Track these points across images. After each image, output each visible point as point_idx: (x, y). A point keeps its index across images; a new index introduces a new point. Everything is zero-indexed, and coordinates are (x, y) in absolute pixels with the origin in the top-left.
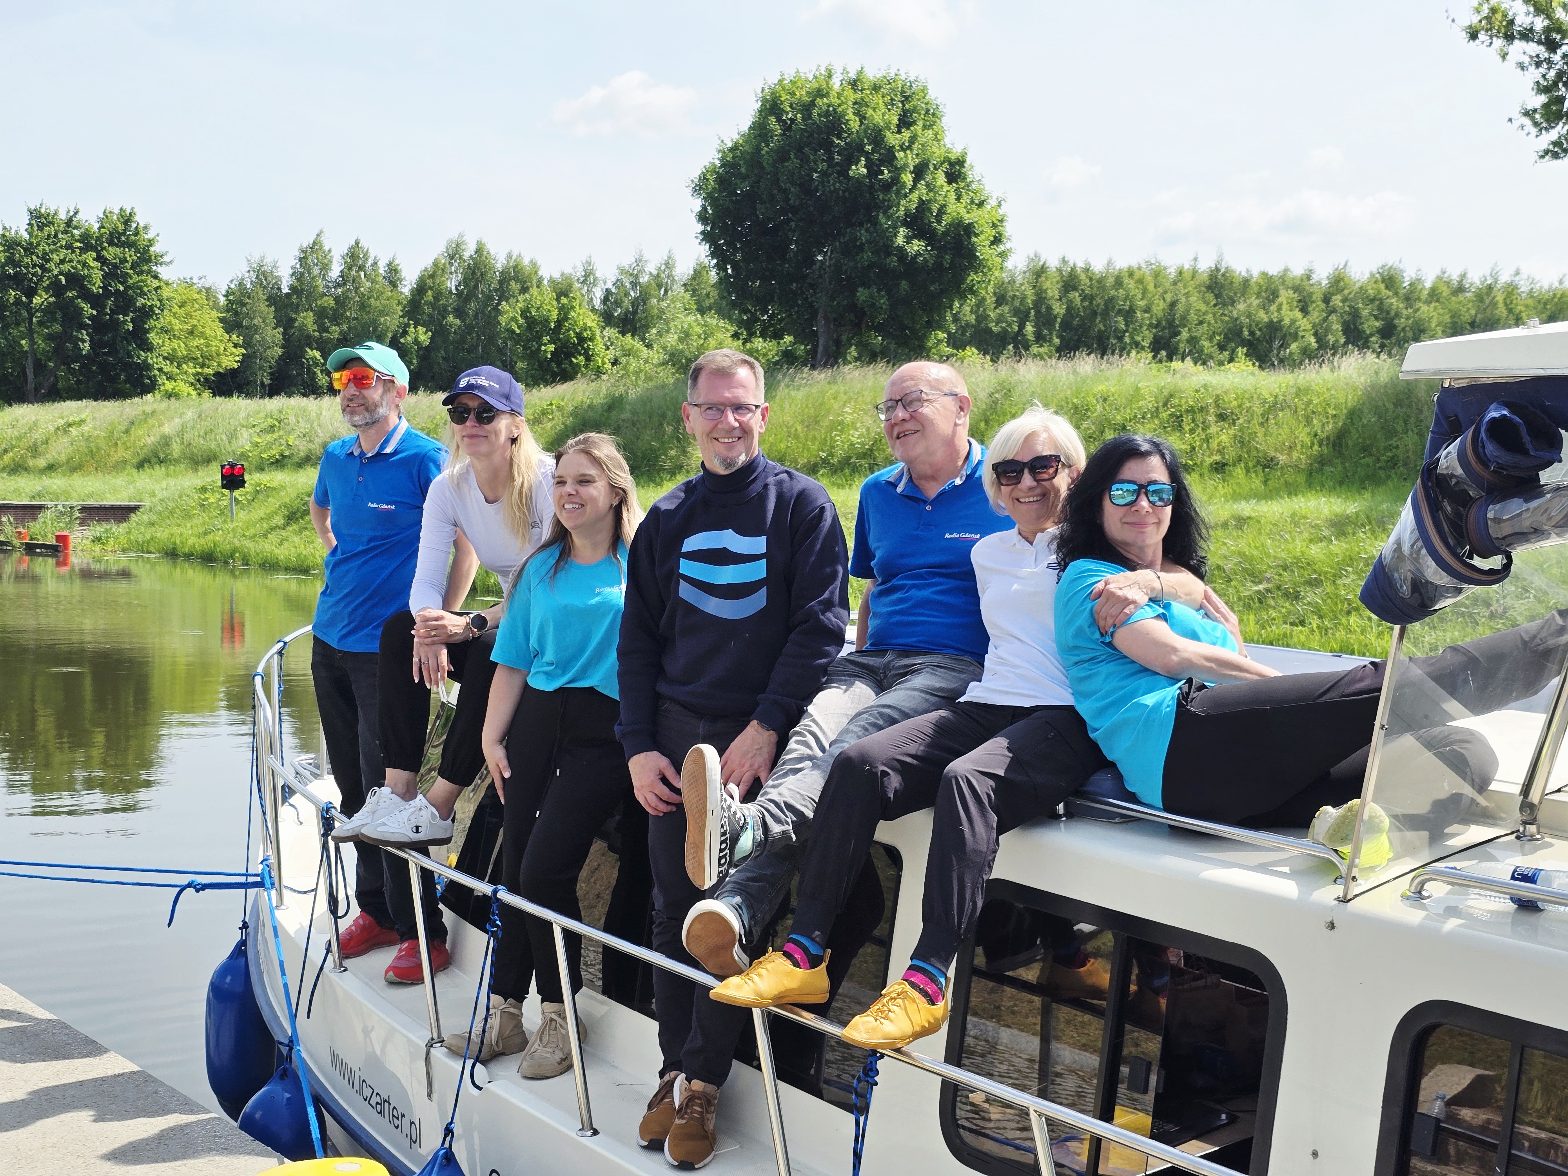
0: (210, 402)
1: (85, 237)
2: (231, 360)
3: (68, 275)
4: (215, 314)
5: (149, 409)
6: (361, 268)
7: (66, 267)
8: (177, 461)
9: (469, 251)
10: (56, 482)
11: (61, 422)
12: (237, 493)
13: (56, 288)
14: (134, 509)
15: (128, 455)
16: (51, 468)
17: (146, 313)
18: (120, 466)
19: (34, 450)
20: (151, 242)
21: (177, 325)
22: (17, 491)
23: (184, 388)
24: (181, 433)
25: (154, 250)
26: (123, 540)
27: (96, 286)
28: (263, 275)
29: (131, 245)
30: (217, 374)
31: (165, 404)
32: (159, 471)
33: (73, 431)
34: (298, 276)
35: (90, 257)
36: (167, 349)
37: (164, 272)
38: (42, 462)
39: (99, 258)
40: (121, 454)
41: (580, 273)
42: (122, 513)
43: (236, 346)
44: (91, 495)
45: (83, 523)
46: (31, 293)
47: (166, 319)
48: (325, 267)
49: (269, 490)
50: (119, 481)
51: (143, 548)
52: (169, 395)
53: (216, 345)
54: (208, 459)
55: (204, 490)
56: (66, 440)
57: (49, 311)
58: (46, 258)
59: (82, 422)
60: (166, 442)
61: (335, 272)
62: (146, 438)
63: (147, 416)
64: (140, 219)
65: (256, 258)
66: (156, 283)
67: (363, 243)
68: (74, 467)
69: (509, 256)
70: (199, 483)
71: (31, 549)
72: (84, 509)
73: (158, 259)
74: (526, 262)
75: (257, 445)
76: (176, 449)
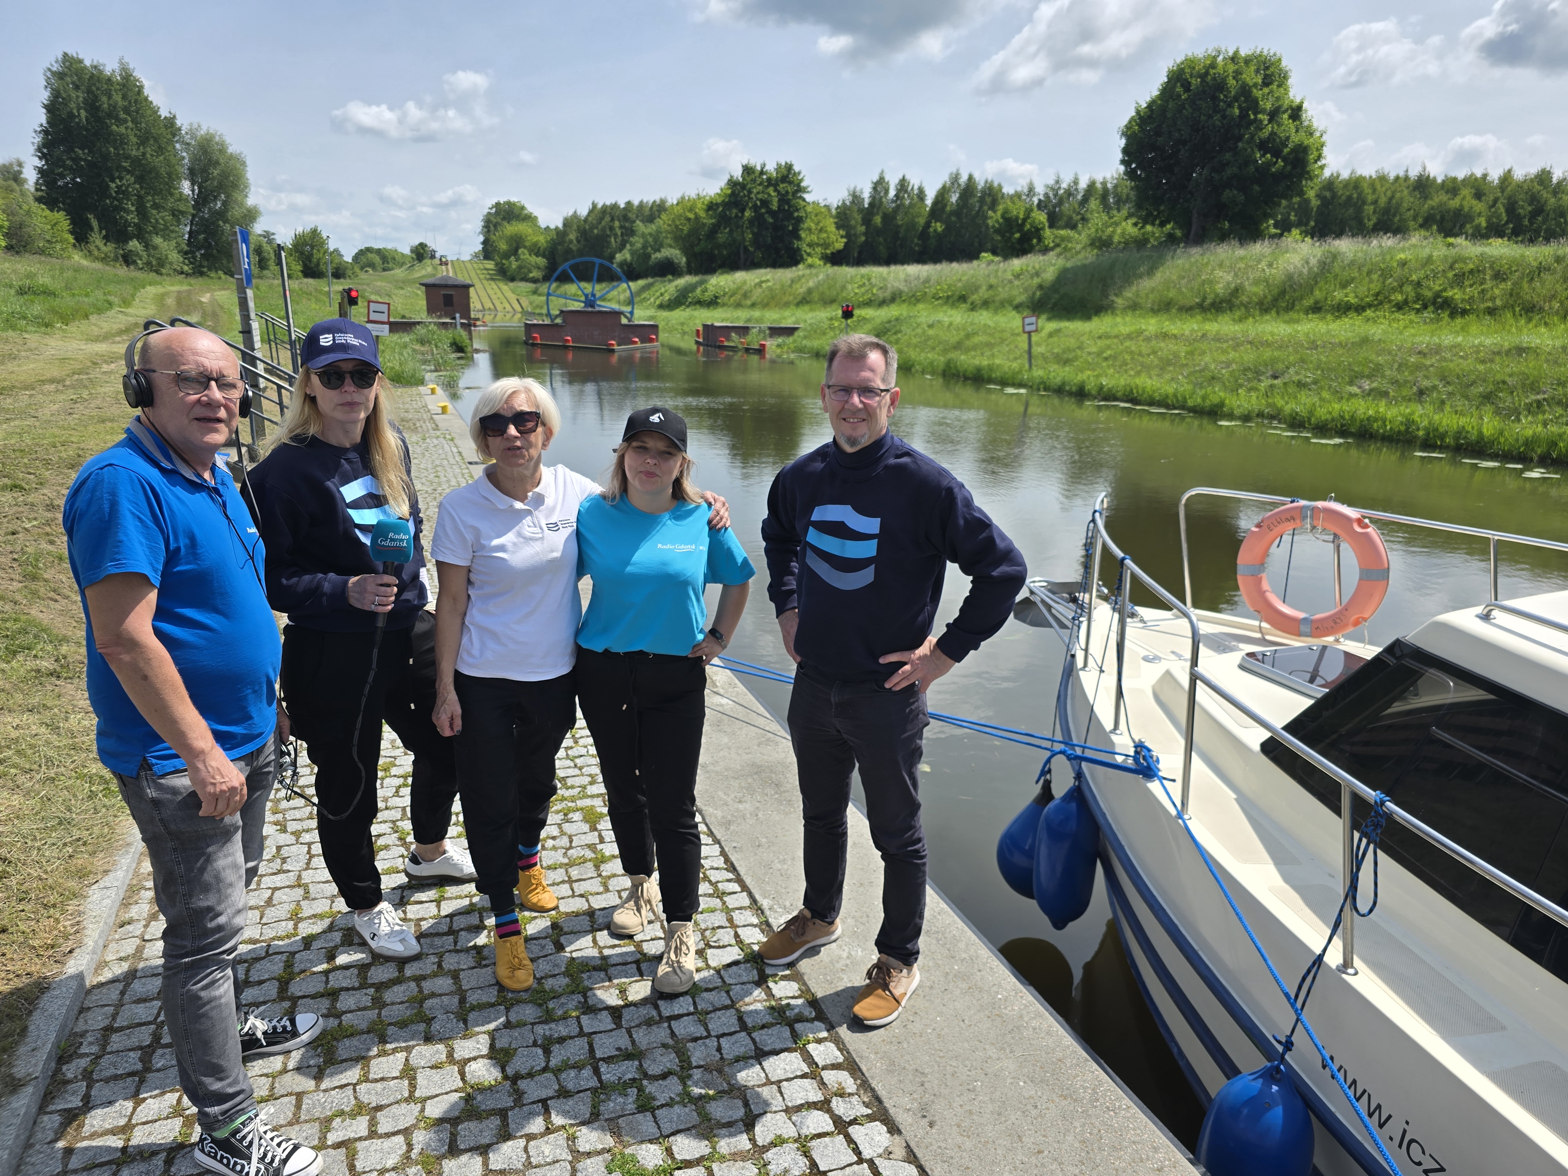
0: (831, 270)
1: (769, 180)
2: (840, 245)
3: (761, 200)
4: (832, 220)
5: (800, 273)
6: (906, 191)
7: (760, 196)
8: (816, 303)
9: (964, 179)
10: (757, 314)
11: (757, 280)
12: (849, 321)
13: (755, 208)
14: (796, 329)
15: (791, 298)
16: (753, 305)
17: (800, 220)
18: (787, 305)
19: (745, 296)
20: (801, 180)
21: (813, 226)
22: (738, 318)
23: (818, 262)
24: (817, 287)
25: (803, 184)
26: (792, 346)
27: (775, 206)
28: (856, 197)
29: (790, 183)
30: (832, 253)
31: (808, 272)
32: (807, 308)
33: (764, 285)
34: (873, 197)
35: (771, 190)
36: (808, 240)
37: (808, 197)
38: (749, 302)
39: (776, 190)
40: (786, 298)
41: (1026, 190)
42: (790, 331)
43: (842, 237)
44: (774, 321)
45: (771, 336)
46: (743, 211)
47: (809, 224)
48: (887, 191)
49: (864, 319)
50: (787, 313)
51: (800, 350)
52: (810, 266)
53: (833, 237)
54: (832, 301)
55: (831, 319)
56: (760, 290)
57: (751, 221)
58: (750, 192)
59: (768, 281)
60: (810, 291)
61: (892, 193)
62: (801, 289)
63: (800, 278)
64: (796, 168)
65: (852, 188)
66: (803, 203)
67: (907, 177)
68: (765, 305)
69: (986, 182)
70: (828, 315)
71: (747, 350)
72: (770, 328)
73: (805, 190)
74: (996, 184)
75: (856, 294)
76: (816, 296)
